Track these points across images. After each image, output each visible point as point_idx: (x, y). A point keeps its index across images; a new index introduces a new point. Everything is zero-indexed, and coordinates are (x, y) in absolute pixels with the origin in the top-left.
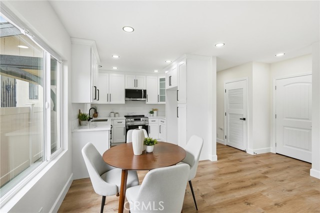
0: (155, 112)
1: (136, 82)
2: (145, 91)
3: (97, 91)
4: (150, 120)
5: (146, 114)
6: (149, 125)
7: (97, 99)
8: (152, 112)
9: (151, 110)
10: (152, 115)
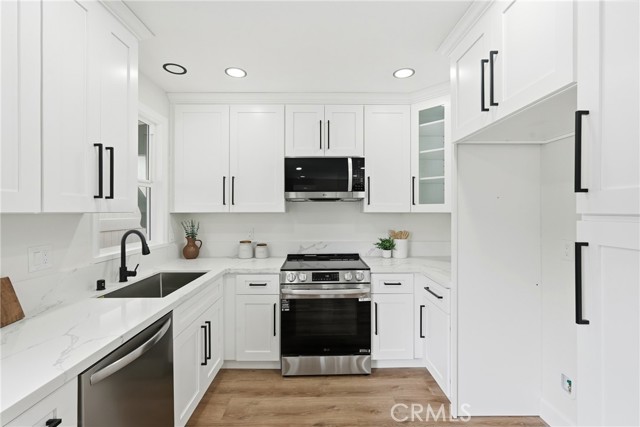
0: (399, 243)
1: (325, 129)
2: (359, 163)
3: (106, 154)
4: (377, 281)
5: (366, 249)
6: (374, 300)
7: (106, 192)
8: (387, 245)
9: (386, 237)
10: (387, 253)
